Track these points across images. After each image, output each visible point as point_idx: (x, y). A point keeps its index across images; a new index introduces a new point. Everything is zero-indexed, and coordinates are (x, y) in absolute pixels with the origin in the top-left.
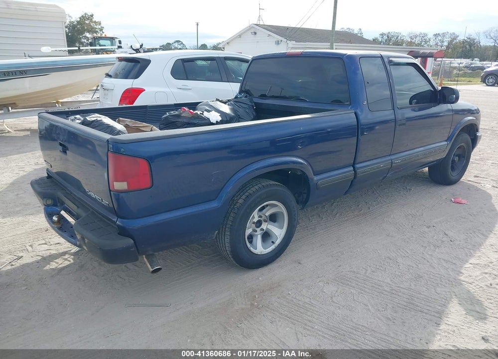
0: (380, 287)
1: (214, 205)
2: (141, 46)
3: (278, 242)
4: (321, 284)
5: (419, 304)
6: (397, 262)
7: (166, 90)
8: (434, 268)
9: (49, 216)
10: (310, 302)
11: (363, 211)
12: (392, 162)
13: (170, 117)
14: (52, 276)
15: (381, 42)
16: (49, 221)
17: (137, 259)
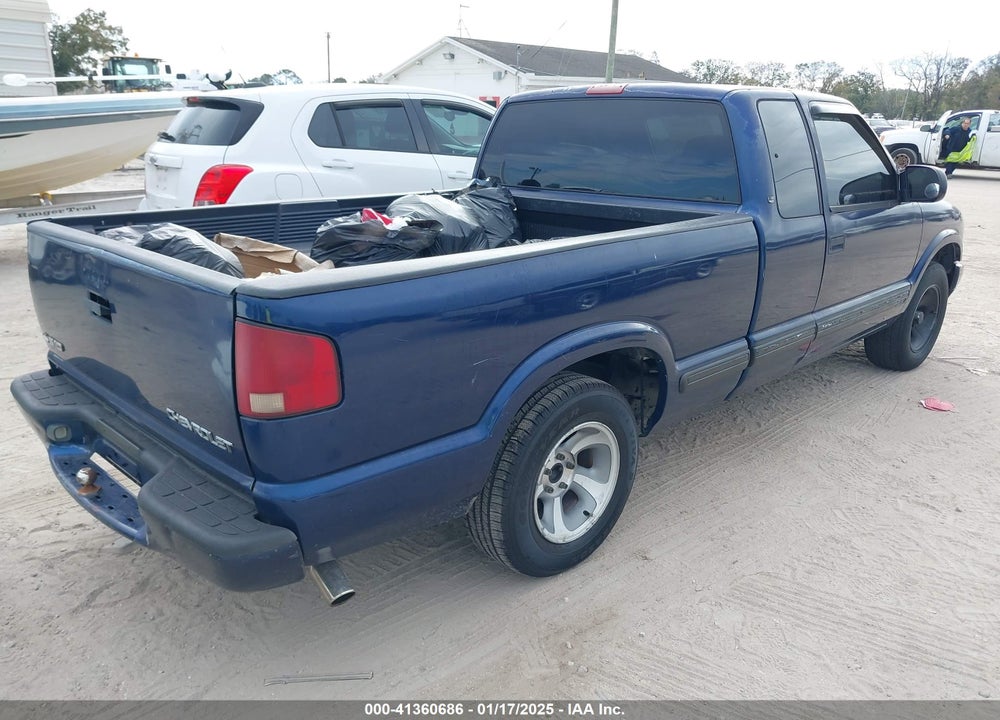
0: (834, 610)
1: (473, 436)
2: (228, 76)
3: (598, 511)
4: (705, 607)
5: (928, 647)
6: (852, 547)
7: (299, 169)
8: (936, 560)
9: (66, 467)
10: (693, 653)
11: (747, 429)
12: (817, 328)
13: (338, 231)
14: (75, 611)
15: (695, 78)
16: (67, 481)
17: (301, 576)
